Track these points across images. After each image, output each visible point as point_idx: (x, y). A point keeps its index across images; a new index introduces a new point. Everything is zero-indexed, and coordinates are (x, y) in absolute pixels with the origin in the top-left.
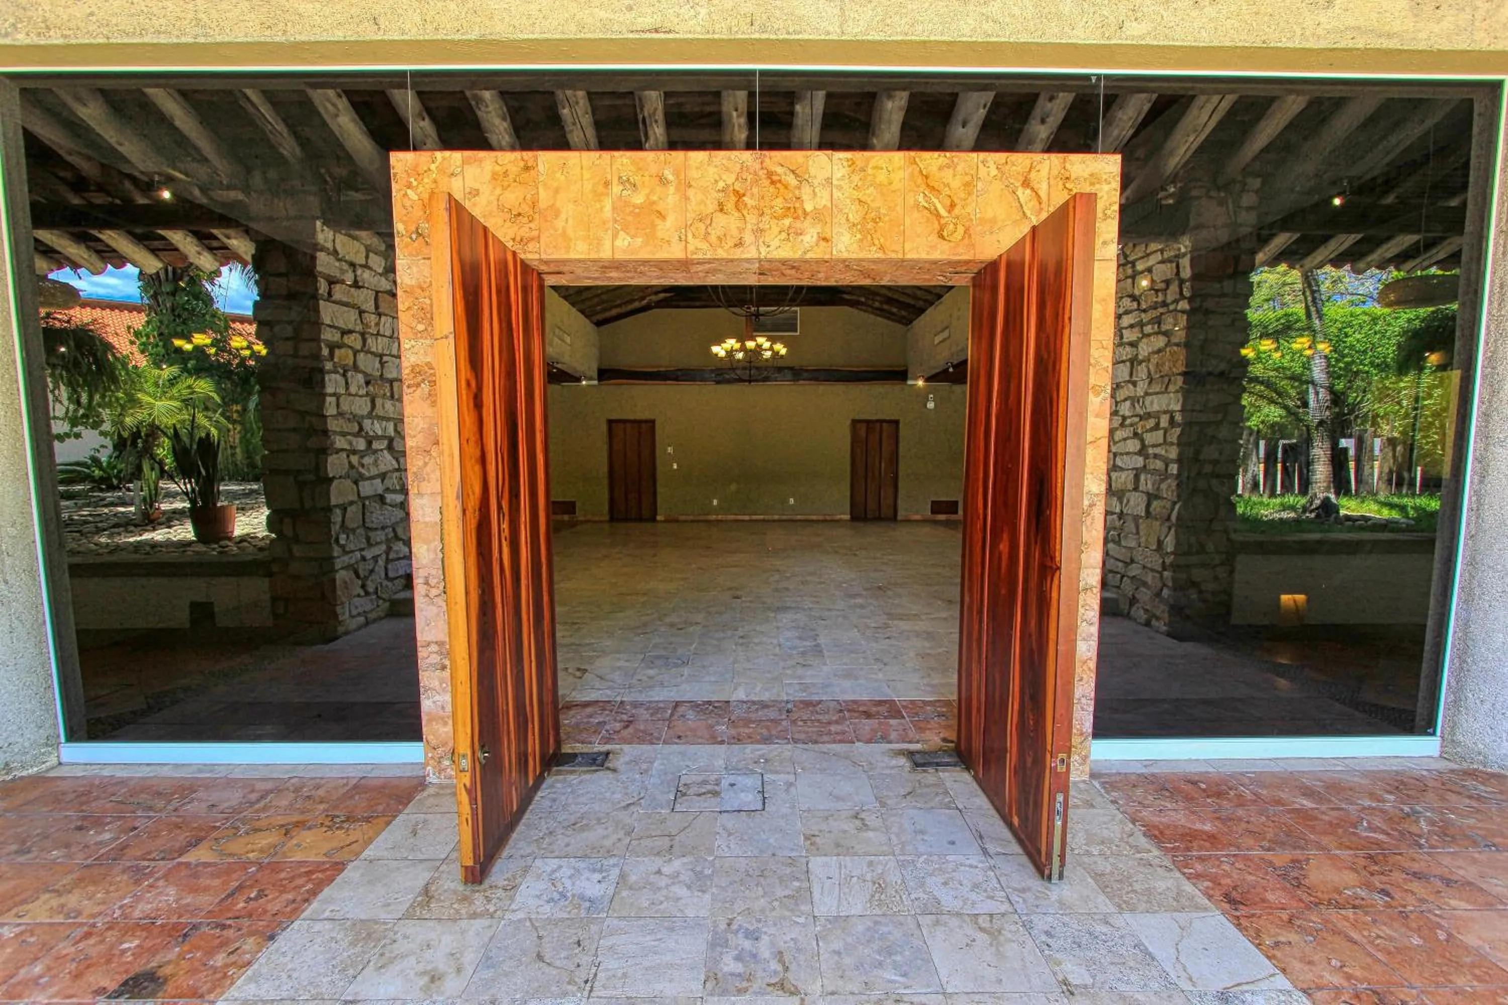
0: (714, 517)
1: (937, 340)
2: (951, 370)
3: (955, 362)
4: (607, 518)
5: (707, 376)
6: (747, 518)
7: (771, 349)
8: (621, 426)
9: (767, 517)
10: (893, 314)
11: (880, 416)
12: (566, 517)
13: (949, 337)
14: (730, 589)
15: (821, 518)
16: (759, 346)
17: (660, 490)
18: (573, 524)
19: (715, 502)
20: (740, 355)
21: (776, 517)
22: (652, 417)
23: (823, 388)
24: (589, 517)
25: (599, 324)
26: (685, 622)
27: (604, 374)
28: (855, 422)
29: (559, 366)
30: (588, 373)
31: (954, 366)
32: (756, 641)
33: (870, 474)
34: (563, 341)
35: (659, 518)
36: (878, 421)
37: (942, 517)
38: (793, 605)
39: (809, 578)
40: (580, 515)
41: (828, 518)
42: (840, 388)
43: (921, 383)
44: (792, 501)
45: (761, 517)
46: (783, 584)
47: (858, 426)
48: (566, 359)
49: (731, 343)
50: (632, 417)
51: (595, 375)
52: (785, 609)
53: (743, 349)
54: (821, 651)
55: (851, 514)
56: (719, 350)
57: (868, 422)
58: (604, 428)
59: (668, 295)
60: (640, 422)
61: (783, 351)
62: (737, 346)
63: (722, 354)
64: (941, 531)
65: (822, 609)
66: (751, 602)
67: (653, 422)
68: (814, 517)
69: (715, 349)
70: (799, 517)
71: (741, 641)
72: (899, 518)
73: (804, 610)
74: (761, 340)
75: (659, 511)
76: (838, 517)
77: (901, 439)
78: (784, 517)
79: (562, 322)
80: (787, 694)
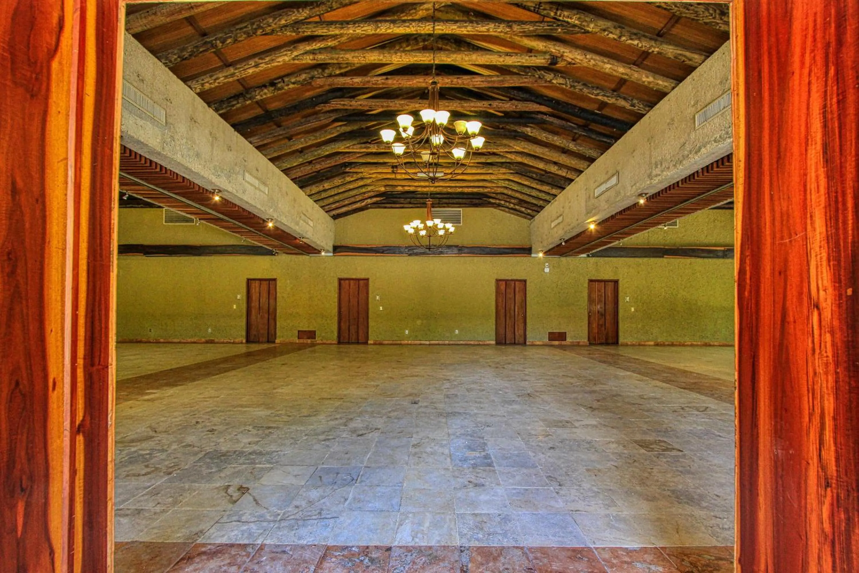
0: (406, 342)
1: (553, 225)
2: (563, 244)
3: (566, 238)
4: (335, 342)
5: (402, 250)
6: (428, 343)
7: (444, 228)
8: (347, 282)
9: (441, 342)
10: (522, 212)
11: (515, 278)
12: (309, 341)
13: (562, 222)
14: (410, 395)
15: (476, 343)
16: (436, 226)
17: (371, 323)
18: (313, 345)
19: (407, 332)
20: (423, 233)
21: (447, 342)
22: (366, 277)
23: (477, 260)
24: (325, 341)
25: (335, 217)
26: (367, 428)
27: (336, 249)
28: (498, 281)
29: (304, 240)
30: (327, 248)
31: (566, 242)
32: (429, 450)
33: (508, 315)
34: (307, 223)
35: (369, 342)
36: (512, 280)
37: (556, 343)
38: (462, 411)
39: (472, 386)
40: (318, 340)
41: (481, 343)
42: (488, 259)
43: (541, 255)
44: (457, 332)
45: (437, 342)
46: (453, 391)
47: (501, 283)
48: (309, 235)
49: (417, 223)
50: (354, 277)
51: (331, 249)
52: (454, 414)
53: (426, 228)
54: (490, 465)
55: (496, 340)
56: (409, 228)
57: (506, 281)
58: (336, 284)
59: (378, 199)
60: (359, 280)
61: (452, 229)
62: (421, 226)
63: (411, 231)
64: (557, 351)
65: (486, 415)
66: (426, 407)
67: (367, 280)
68: (472, 343)
69: (406, 227)
70: (461, 342)
71: (413, 450)
72: (528, 343)
73: (471, 416)
74: (437, 221)
75: (370, 338)
76: (488, 342)
77: (527, 292)
78: (451, 342)
79: (307, 211)
80: (462, 535)
